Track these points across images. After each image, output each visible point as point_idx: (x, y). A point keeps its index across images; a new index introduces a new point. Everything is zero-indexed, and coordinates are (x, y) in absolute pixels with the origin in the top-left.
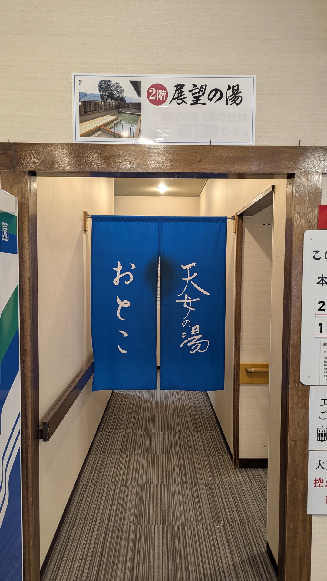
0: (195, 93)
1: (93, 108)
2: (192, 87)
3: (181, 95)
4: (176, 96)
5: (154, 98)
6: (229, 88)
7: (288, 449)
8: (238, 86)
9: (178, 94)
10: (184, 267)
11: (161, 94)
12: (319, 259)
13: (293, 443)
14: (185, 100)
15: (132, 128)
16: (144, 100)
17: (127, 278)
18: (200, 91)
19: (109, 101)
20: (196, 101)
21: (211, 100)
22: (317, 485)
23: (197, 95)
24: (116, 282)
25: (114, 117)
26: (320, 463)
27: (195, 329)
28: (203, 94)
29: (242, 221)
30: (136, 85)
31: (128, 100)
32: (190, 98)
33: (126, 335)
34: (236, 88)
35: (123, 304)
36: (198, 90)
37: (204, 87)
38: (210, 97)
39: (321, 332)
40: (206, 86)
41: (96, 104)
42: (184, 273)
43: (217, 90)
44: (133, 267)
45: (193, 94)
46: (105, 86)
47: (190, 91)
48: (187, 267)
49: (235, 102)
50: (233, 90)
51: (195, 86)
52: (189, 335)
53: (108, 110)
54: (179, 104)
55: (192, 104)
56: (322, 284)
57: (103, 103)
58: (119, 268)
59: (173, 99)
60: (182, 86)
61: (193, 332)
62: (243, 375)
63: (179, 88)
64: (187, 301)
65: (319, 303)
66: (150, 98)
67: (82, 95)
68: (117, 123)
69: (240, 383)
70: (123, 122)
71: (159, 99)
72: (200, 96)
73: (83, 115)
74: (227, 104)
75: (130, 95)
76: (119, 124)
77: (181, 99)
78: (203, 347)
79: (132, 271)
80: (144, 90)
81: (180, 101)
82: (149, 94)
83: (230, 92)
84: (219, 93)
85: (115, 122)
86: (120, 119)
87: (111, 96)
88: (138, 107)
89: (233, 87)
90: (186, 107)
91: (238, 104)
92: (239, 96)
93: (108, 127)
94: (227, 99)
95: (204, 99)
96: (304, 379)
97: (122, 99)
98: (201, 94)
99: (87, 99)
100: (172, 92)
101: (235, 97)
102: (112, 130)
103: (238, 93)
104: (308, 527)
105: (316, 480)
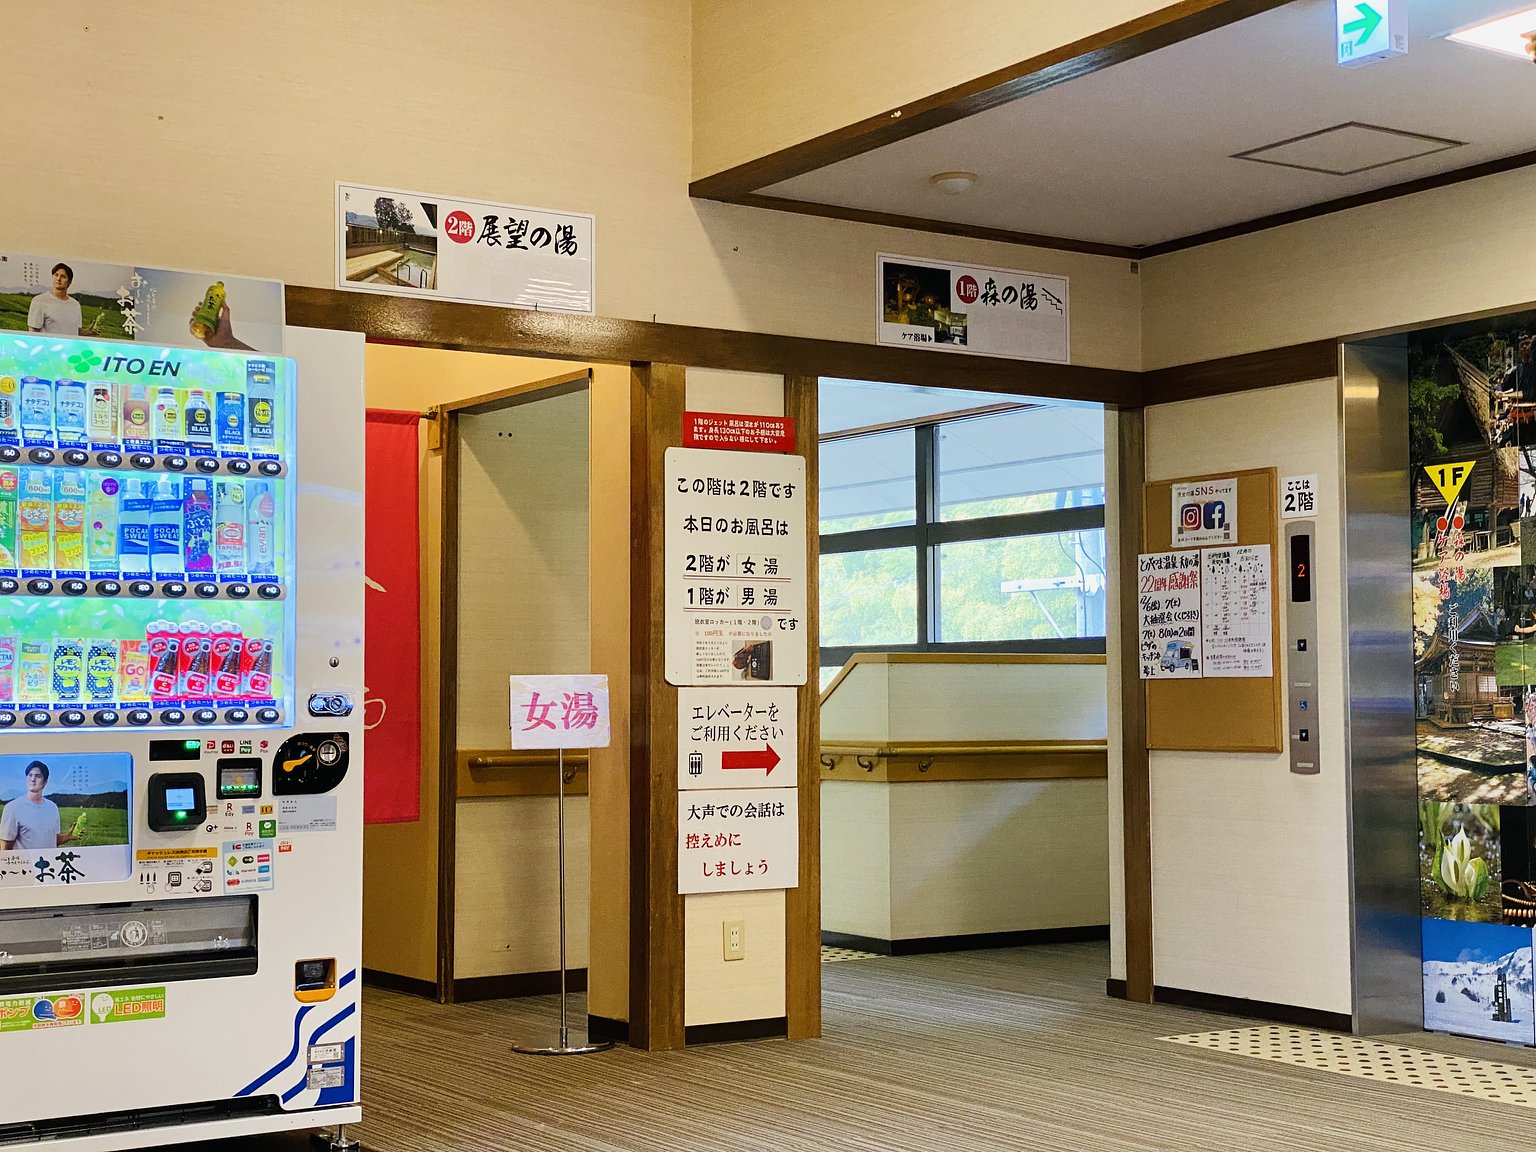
0: (513, 231)
1: (366, 238)
2: (508, 223)
3: (494, 232)
4: (486, 232)
6: (559, 229)
8: (571, 227)
9: (489, 229)
12: (686, 491)
13: (658, 779)
14: (499, 239)
15: (424, 273)
16: (440, 233)
18: (520, 228)
19: (391, 229)
20: (515, 243)
21: (534, 243)
22: (691, 845)
23: (515, 234)
25: (399, 255)
26: (693, 810)
28: (524, 234)
29: (457, 425)
30: (430, 210)
31: (418, 232)
32: (506, 238)
34: (568, 230)
36: (516, 227)
37: (525, 223)
38: (534, 240)
39: (692, 602)
40: (528, 222)
41: (371, 232)
43: (542, 231)
45: (510, 232)
46: (384, 206)
47: (506, 227)
49: (567, 250)
50: (565, 232)
51: (512, 220)
53: (389, 242)
54: (491, 245)
55: (508, 247)
56: (691, 529)
57: (381, 232)
59: (483, 236)
60: (495, 218)
62: (463, 774)
63: (491, 220)
65: (688, 558)
67: (350, 216)
68: (402, 264)
70: (410, 264)
72: (520, 236)
73: (352, 247)
74: (557, 251)
75: (420, 223)
76: (404, 266)
77: (493, 238)
80: (441, 217)
81: (491, 241)
83: (561, 235)
84: (545, 235)
85: (400, 263)
86: (406, 259)
87: (394, 222)
88: (432, 242)
89: (565, 228)
90: (501, 250)
91: (571, 254)
92: (573, 243)
93: (388, 270)
94: (556, 245)
95: (525, 241)
96: (671, 676)
97: (410, 228)
98: (520, 233)
99: (357, 222)
100: (480, 226)
101: (568, 242)
102: (395, 274)
103: (571, 237)
105: (689, 838)
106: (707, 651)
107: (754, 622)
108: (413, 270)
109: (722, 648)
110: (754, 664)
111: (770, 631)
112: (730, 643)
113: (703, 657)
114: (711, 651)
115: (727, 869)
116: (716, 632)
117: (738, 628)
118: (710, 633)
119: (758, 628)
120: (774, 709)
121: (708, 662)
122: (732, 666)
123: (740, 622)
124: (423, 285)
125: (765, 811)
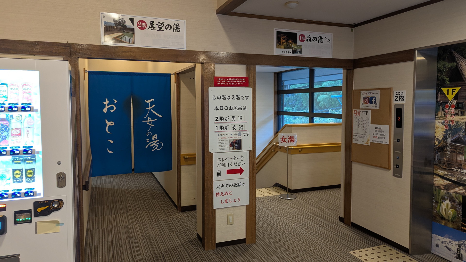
0: (159, 26)
1: (111, 29)
2: (158, 23)
3: (153, 26)
4: (151, 26)
5: (140, 26)
6: (174, 24)
7: (205, 181)
8: (178, 24)
9: (151, 25)
10: (146, 101)
11: (143, 25)
12: (215, 99)
13: (207, 178)
14: (155, 28)
15: (130, 39)
16: (135, 27)
17: (112, 108)
18: (161, 25)
19: (119, 26)
20: (160, 29)
21: (166, 29)
22: (217, 196)
23: (160, 26)
24: (105, 110)
25: (122, 34)
26: (218, 186)
27: (155, 137)
28: (163, 26)
29: (179, 76)
30: (132, 20)
31: (128, 27)
32: (157, 28)
33: (112, 142)
34: (177, 25)
35: (110, 124)
36: (160, 24)
37: (163, 23)
38: (166, 28)
39: (217, 130)
40: (164, 23)
41: (112, 27)
42: (147, 105)
43: (169, 25)
44: (116, 101)
45: (158, 26)
47: (157, 25)
48: (149, 101)
49: (177, 31)
50: (176, 26)
51: (159, 22)
52: (151, 140)
53: (118, 30)
54: (152, 30)
55: (158, 30)
56: (217, 110)
57: (116, 27)
58: (107, 102)
59: (149, 27)
60: (153, 22)
61: (153, 138)
62: (182, 160)
63: (152, 23)
64: (149, 121)
65: (216, 118)
66: (139, 26)
67: (105, 23)
68: (123, 37)
69: (181, 165)
70: (126, 36)
71: (143, 27)
72: (162, 27)
73: (106, 32)
74: (174, 31)
75: (129, 24)
76: (124, 37)
77: (153, 28)
78: (160, 146)
79: (115, 104)
80: (136, 22)
81: (152, 29)
82: (138, 25)
83: (175, 26)
85: (122, 36)
86: (124, 35)
87: (120, 24)
88: (133, 30)
89: (176, 24)
90: (155, 31)
91: (178, 32)
92: (179, 28)
93: (119, 38)
94: (174, 29)
95: (163, 28)
96: (211, 150)
97: (125, 26)
98: (162, 26)
99: (107, 25)
100: (149, 24)
101: (177, 29)
102: (121, 40)
103: (178, 27)
104: (214, 214)
105: (217, 194)
106: (222, 143)
107: (236, 134)
108: (127, 38)
109: (226, 142)
110: (236, 146)
111: (241, 136)
112: (229, 141)
113: (220, 144)
114: (223, 143)
115: (228, 201)
116: (224, 138)
117: (231, 136)
118: (223, 138)
119: (237, 136)
120: (242, 157)
121: (222, 146)
122: (229, 146)
123: (232, 134)
124: (130, 43)
125: (239, 185)
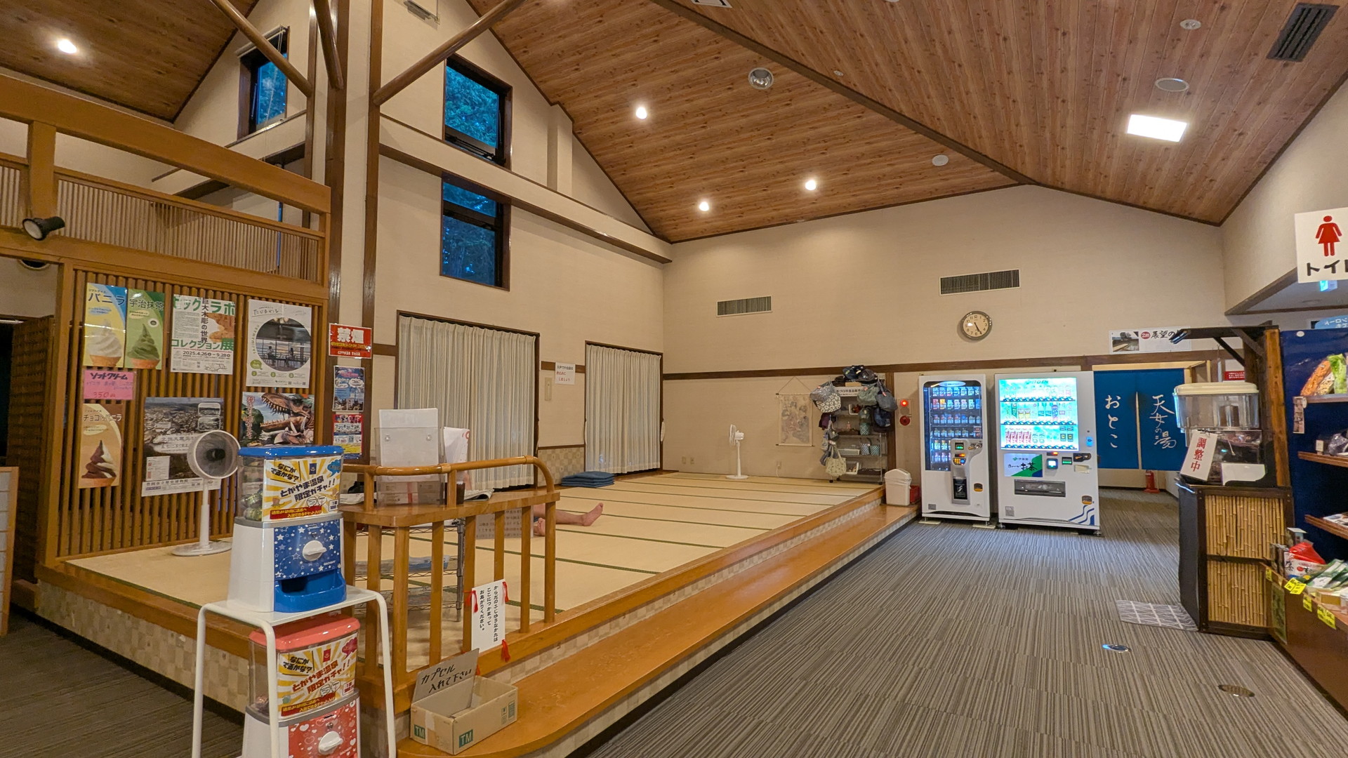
1: (1118, 342)
9: (1155, 335)
10: (1154, 397)
14: (1158, 336)
15: (1135, 348)
16: (1140, 338)
17: (1115, 404)
19: (1125, 339)
20: (1163, 336)
24: (1108, 407)
25: (1127, 344)
28: (1166, 334)
33: (1116, 437)
35: (1113, 419)
38: (1169, 335)
40: (1167, 331)
42: (1155, 401)
44: (1119, 398)
46: (1123, 334)
47: (1160, 333)
48: (1157, 397)
51: (1162, 331)
52: (1161, 437)
53: (1125, 342)
55: (1161, 338)
57: (1122, 340)
58: (1110, 399)
59: (1153, 337)
60: (1156, 332)
61: (1164, 435)
64: (1158, 417)
66: (1143, 337)
67: (1113, 338)
71: (1147, 337)
73: (1114, 345)
75: (1134, 336)
78: (1172, 444)
79: (1118, 401)
80: (1140, 334)
86: (1130, 345)
88: (1137, 340)
90: (1159, 340)
97: (1131, 338)
99: (1116, 339)
100: (1152, 334)
102: (1126, 349)
108: (1132, 347)
